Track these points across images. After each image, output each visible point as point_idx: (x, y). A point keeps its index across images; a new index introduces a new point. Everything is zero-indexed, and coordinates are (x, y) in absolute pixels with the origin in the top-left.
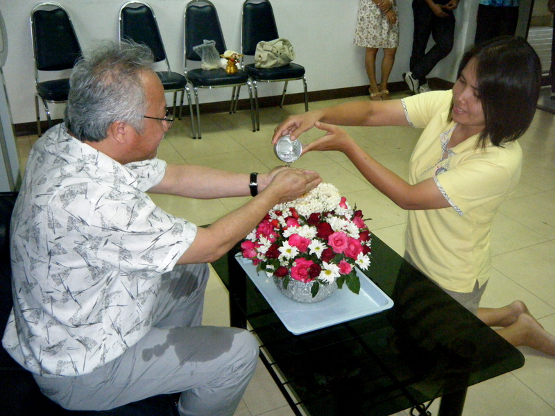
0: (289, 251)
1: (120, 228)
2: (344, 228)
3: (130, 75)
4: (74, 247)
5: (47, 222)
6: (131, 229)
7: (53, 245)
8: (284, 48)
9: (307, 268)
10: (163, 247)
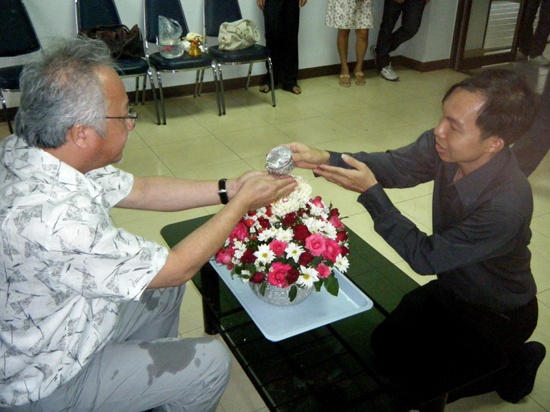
0: (265, 255)
1: (82, 250)
2: (321, 230)
4: (34, 274)
5: (2, 249)
6: (95, 250)
7: (12, 272)
8: (248, 29)
9: (284, 273)
10: (127, 271)
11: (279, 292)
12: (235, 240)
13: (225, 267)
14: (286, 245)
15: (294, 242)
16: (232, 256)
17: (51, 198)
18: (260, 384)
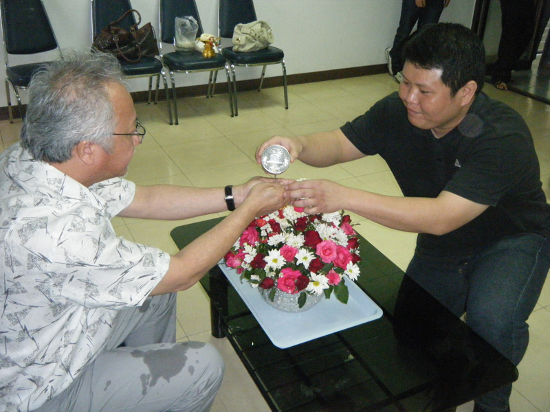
0: (275, 261)
1: (86, 262)
2: (333, 236)
3: (96, 89)
4: (36, 285)
5: (4, 260)
6: (99, 261)
7: (12, 284)
8: (262, 31)
9: (294, 280)
10: (132, 279)
11: (288, 298)
12: (245, 244)
13: (234, 271)
14: (297, 251)
15: (305, 248)
16: (242, 260)
17: (57, 210)
18: (266, 389)
